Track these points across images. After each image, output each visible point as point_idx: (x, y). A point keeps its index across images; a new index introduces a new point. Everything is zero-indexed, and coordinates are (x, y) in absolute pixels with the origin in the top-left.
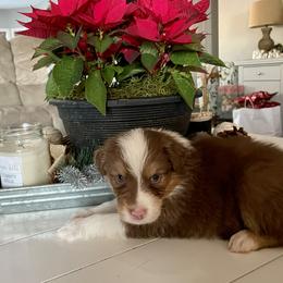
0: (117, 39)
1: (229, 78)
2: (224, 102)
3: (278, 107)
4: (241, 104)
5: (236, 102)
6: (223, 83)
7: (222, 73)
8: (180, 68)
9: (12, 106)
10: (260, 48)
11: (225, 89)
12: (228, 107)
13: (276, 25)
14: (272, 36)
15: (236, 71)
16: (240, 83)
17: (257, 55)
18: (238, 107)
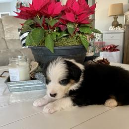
0: (58, 21)
1: (99, 38)
2: (97, 49)
3: (119, 51)
4: (104, 50)
5: (102, 49)
6: (96, 41)
7: (96, 36)
8: (83, 34)
9: (4, 49)
10: (113, 26)
11: (97, 43)
12: (98, 51)
13: (120, 15)
14: (118, 20)
15: (102, 35)
16: (104, 41)
17: (111, 29)
18: (102, 51)
